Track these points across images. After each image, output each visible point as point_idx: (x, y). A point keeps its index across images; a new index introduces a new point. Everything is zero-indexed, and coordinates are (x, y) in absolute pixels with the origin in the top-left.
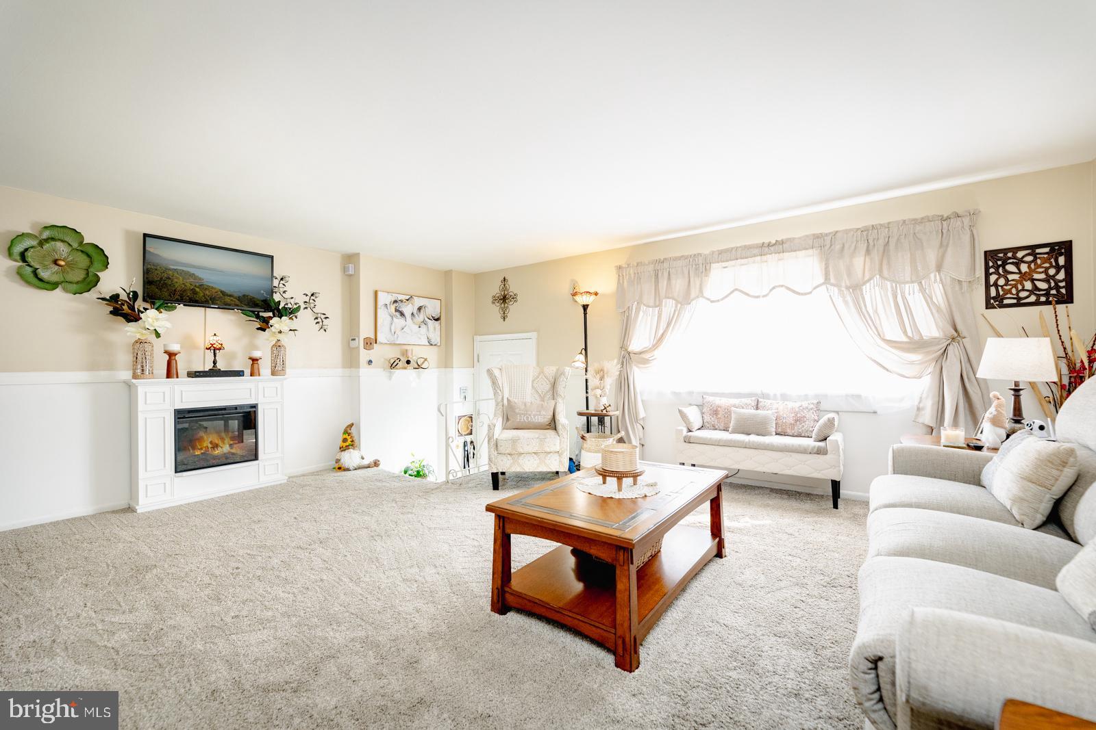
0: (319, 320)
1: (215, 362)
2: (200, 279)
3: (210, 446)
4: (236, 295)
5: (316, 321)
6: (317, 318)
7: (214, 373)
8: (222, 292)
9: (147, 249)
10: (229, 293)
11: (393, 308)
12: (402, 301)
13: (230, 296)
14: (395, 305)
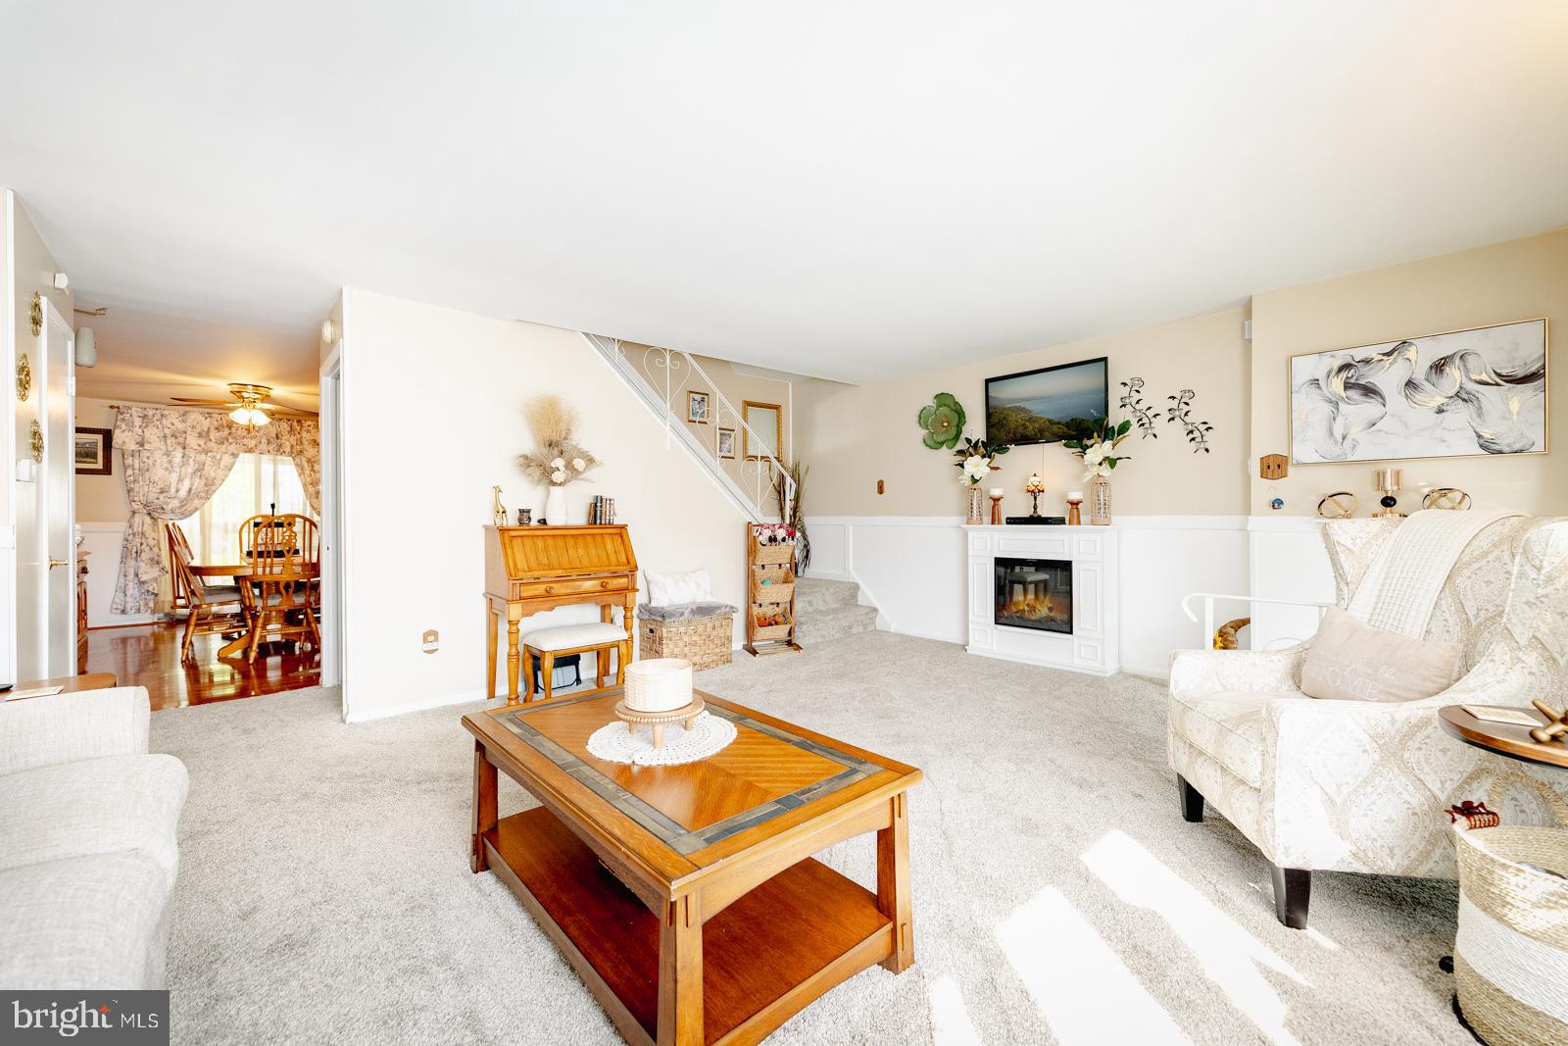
0: (1196, 434)
1: (1035, 507)
2: (1030, 412)
3: (1026, 608)
4: (1064, 421)
5: (1191, 436)
6: (1191, 432)
7: (1035, 520)
8: (1049, 421)
9: (990, 394)
10: (1056, 420)
11: (1337, 384)
12: (1367, 362)
13: (1058, 423)
14: (1344, 375)
